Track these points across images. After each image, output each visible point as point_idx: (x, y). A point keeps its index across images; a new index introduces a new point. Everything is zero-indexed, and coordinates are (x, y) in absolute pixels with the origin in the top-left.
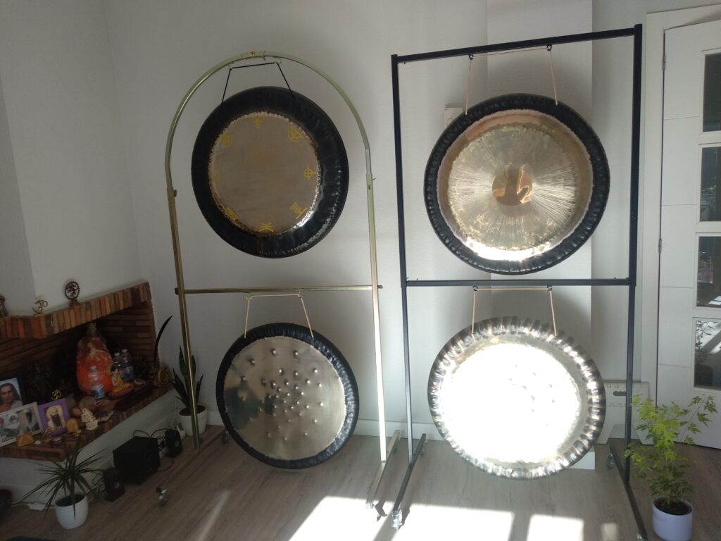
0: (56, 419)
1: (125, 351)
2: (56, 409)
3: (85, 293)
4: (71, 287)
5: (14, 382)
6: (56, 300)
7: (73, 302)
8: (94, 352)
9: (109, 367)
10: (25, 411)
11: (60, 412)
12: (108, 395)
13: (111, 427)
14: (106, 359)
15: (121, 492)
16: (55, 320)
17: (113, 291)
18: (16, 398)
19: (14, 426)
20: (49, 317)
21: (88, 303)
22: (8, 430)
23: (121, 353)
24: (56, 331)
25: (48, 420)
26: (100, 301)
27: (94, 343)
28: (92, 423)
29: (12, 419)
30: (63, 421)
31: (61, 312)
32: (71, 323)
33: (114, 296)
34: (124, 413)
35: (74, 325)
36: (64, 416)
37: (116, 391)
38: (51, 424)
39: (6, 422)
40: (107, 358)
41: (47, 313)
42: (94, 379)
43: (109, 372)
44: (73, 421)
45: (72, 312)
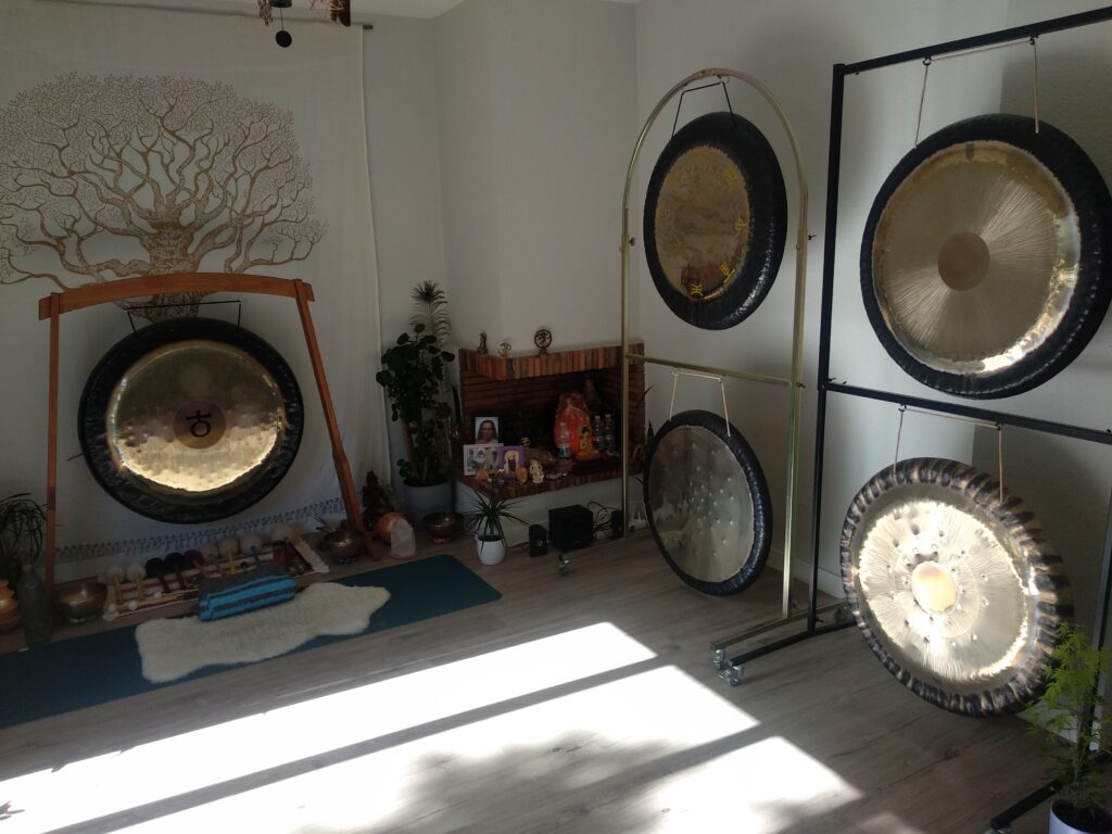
0: (512, 464)
1: (608, 416)
2: (513, 454)
3: (561, 341)
4: (543, 335)
5: (495, 420)
6: (524, 345)
7: (543, 350)
8: (570, 408)
9: (580, 428)
10: (493, 449)
11: (517, 460)
12: (573, 457)
13: (558, 488)
14: (582, 419)
15: (541, 552)
16: (518, 366)
17: (594, 347)
18: (494, 436)
19: (480, 460)
20: (510, 361)
21: (558, 354)
22: (475, 462)
23: (603, 418)
24: (517, 376)
25: (504, 463)
26: (573, 355)
27: (573, 399)
28: (539, 478)
29: (481, 453)
30: (517, 466)
31: (525, 359)
32: (535, 371)
33: (594, 352)
34: (578, 479)
35: (538, 374)
36: (520, 462)
37: (581, 454)
38: (506, 466)
39: (475, 454)
40: (584, 420)
41: (511, 357)
42: (564, 436)
43: (579, 433)
44: (524, 470)
45: (537, 361)
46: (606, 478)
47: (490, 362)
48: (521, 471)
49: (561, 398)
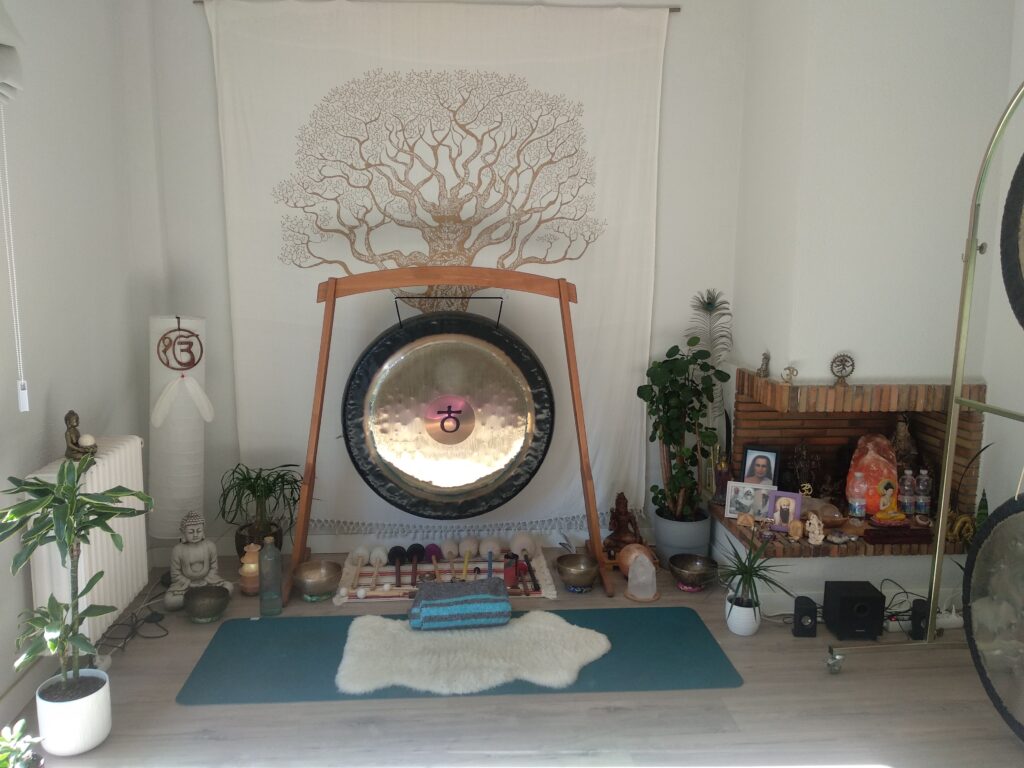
0: (785, 514)
2: (789, 502)
3: (865, 372)
4: (843, 361)
6: (815, 369)
7: (841, 380)
8: (871, 456)
10: (764, 492)
11: (792, 509)
12: (868, 517)
13: (842, 554)
14: (885, 471)
16: (804, 396)
17: (912, 383)
18: (768, 475)
19: (746, 502)
20: (794, 390)
21: (860, 388)
22: (740, 503)
23: (916, 474)
24: (802, 409)
25: (775, 511)
26: (881, 391)
27: (877, 445)
28: (817, 537)
29: (748, 494)
30: (791, 518)
31: (814, 389)
32: (827, 405)
33: (912, 389)
34: (870, 548)
35: (830, 409)
37: (879, 515)
38: (777, 515)
39: (741, 494)
40: (889, 472)
41: (795, 384)
42: (858, 491)
45: (831, 393)
46: (911, 552)
47: (770, 388)
48: (795, 527)
49: (860, 442)
